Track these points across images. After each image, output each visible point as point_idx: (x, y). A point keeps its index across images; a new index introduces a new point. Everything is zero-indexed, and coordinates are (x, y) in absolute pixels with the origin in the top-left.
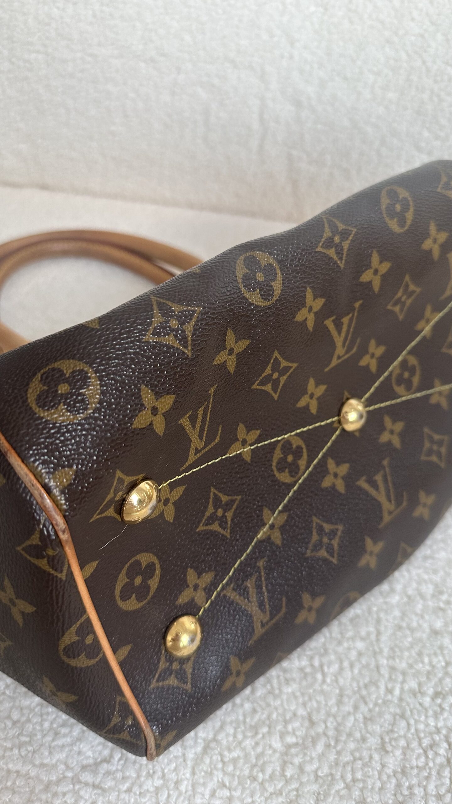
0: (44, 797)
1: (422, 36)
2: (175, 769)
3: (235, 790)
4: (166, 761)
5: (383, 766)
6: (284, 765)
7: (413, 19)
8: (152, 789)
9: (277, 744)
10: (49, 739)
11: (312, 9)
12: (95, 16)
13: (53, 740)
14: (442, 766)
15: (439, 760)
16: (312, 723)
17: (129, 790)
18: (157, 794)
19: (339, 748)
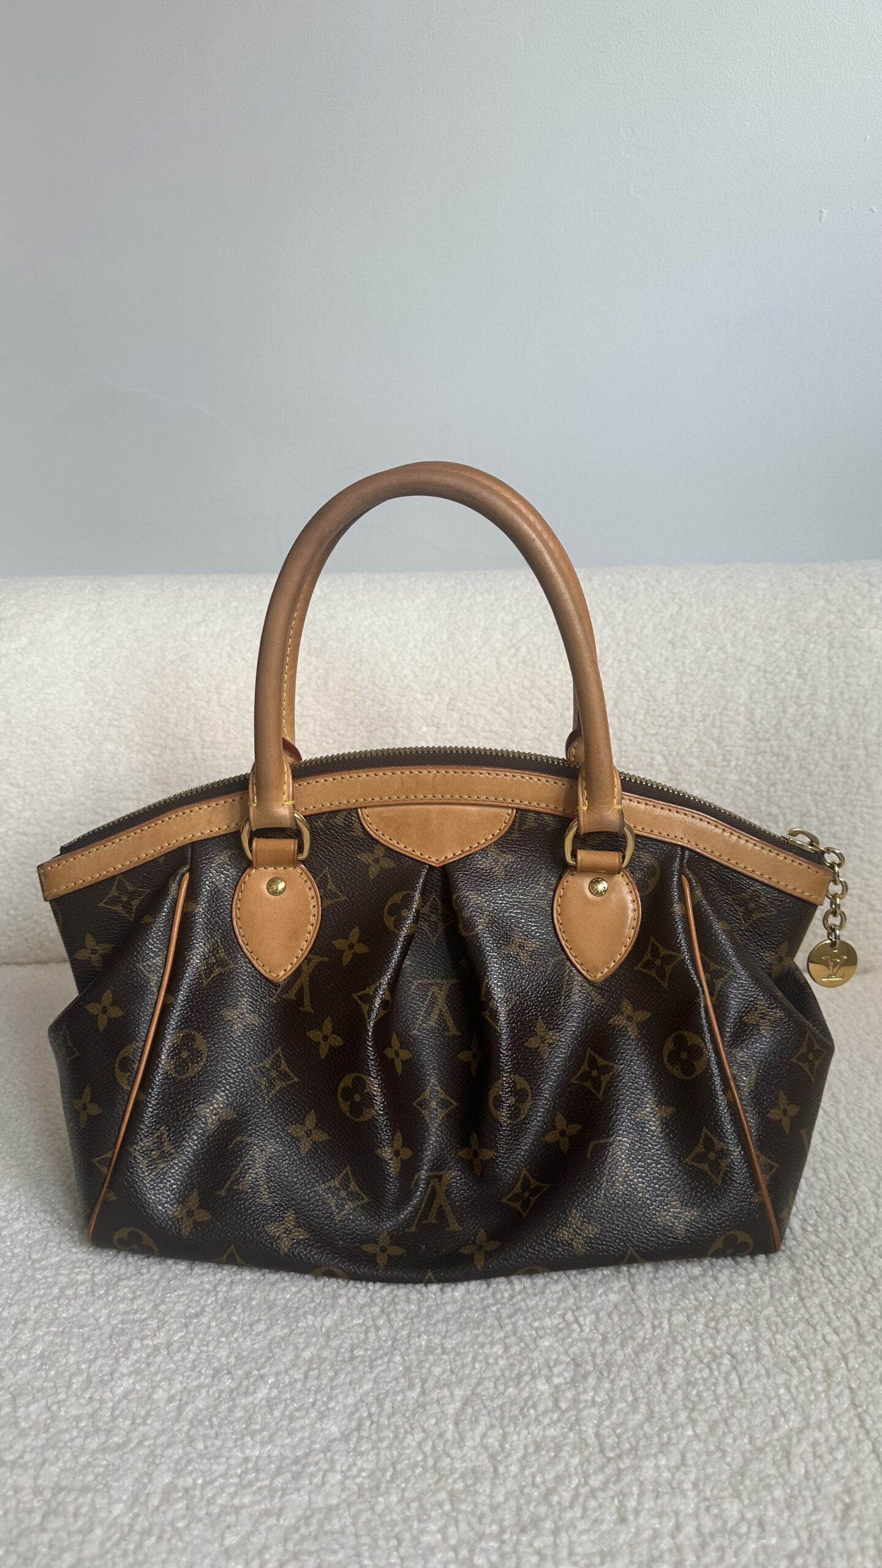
0: (294, 1468)
1: (538, 740)
2: (436, 1423)
3: (507, 1426)
4: (424, 1418)
5: (665, 1384)
6: (556, 1402)
7: (525, 727)
8: (414, 1444)
9: (542, 1386)
10: (285, 1423)
11: (425, 729)
12: (195, 759)
13: (290, 1424)
14: (728, 1374)
15: (723, 1369)
16: (578, 1365)
17: (390, 1447)
18: (420, 1448)
19: (612, 1376)
